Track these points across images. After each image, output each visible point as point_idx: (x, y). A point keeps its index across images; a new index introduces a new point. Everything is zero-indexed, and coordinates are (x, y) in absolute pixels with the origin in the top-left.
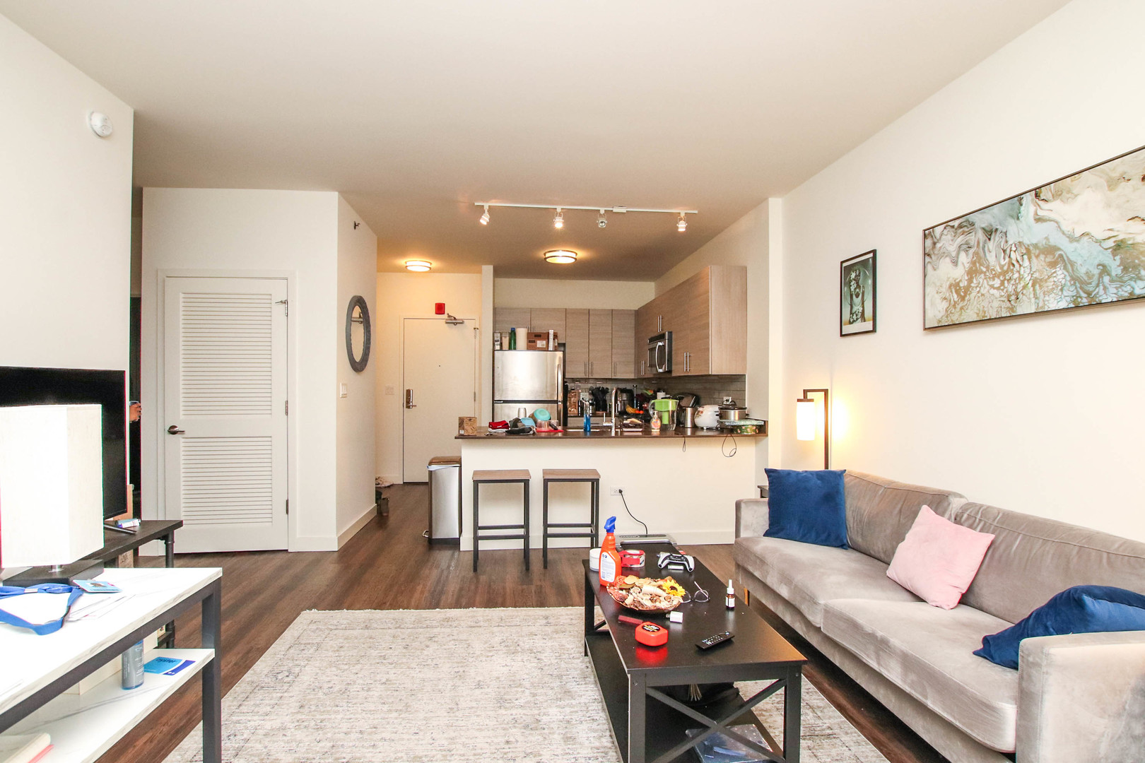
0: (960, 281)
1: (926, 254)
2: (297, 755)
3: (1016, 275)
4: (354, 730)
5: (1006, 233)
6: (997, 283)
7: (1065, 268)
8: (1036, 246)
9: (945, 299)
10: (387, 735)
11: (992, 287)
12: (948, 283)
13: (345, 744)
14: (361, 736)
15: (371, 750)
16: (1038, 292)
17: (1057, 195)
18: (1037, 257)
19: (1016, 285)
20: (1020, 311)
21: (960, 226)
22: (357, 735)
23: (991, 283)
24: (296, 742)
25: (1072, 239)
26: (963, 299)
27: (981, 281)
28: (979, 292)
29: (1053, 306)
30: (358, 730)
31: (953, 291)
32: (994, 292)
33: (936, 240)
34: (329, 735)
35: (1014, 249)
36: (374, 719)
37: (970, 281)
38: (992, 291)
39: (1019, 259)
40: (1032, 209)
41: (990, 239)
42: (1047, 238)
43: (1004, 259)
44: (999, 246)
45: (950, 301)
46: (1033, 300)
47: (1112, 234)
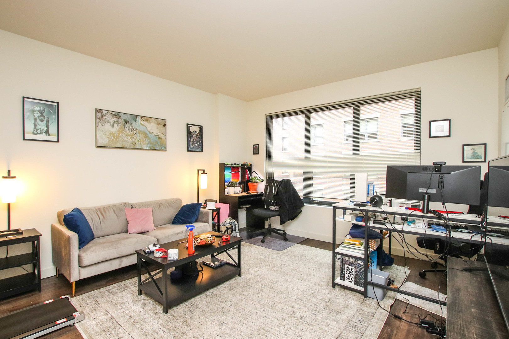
0: (115, 133)
1: (97, 118)
2: (312, 328)
3: (135, 137)
4: (287, 329)
5: (132, 124)
6: (129, 137)
7: (148, 139)
8: (141, 131)
9: (108, 137)
10: (276, 321)
11: (127, 138)
12: (109, 132)
13: (292, 324)
14: (285, 325)
15: (285, 318)
16: (141, 143)
17: (147, 120)
18: (141, 134)
19: (135, 140)
20: (136, 147)
21: (115, 115)
22: (287, 326)
23: (127, 137)
24: (311, 334)
25: (150, 133)
26: (116, 139)
27: (123, 136)
28: (122, 139)
29: (145, 148)
30: (285, 328)
31: (112, 136)
32: (128, 140)
33: (103, 115)
34: (297, 331)
35: (134, 129)
36: (276, 330)
37: (119, 134)
38: (127, 140)
39: (136, 133)
40: (140, 121)
41: (126, 124)
42: (144, 130)
43: (131, 131)
44: (130, 127)
45: (110, 138)
46: (140, 145)
47: (158, 135)
